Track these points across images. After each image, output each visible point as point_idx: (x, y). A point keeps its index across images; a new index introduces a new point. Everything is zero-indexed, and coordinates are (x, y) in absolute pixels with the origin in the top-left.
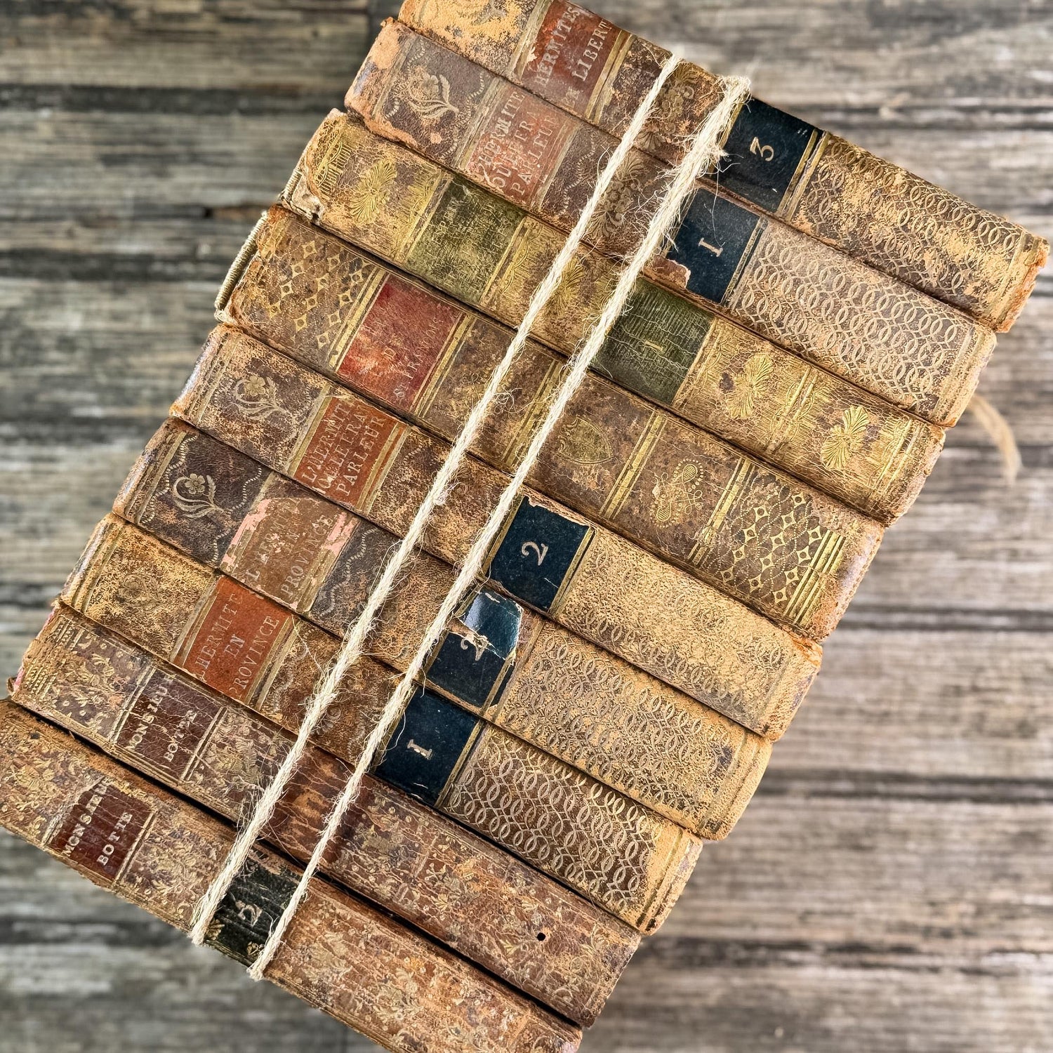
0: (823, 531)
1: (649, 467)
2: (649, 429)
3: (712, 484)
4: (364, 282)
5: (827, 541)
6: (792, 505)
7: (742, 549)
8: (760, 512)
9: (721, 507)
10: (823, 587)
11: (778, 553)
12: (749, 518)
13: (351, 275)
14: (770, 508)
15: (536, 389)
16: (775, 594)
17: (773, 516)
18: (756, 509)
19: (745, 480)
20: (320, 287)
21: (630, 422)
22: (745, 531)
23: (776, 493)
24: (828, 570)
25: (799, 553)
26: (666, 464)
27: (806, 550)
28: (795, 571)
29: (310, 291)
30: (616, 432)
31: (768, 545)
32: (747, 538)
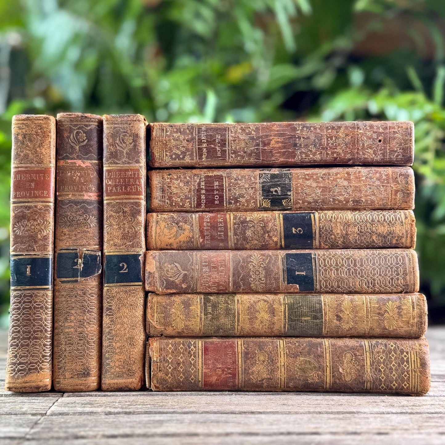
0: (407, 353)
1: (333, 363)
2: (325, 348)
3: (359, 357)
4: (196, 350)
5: (411, 356)
6: (391, 349)
7: (383, 375)
8: (382, 358)
9: (367, 363)
10: (419, 374)
11: (396, 370)
12: (379, 363)
13: (190, 350)
14: (384, 355)
15: (278, 355)
16: (403, 385)
17: (387, 357)
18: (379, 358)
19: (370, 349)
20: (181, 360)
21: (318, 349)
22: (380, 368)
23: (383, 348)
24: (417, 366)
25: (403, 366)
26: (339, 358)
27: (405, 363)
28: (406, 373)
29: (179, 364)
30: (315, 356)
31: (391, 369)
32: (382, 370)
